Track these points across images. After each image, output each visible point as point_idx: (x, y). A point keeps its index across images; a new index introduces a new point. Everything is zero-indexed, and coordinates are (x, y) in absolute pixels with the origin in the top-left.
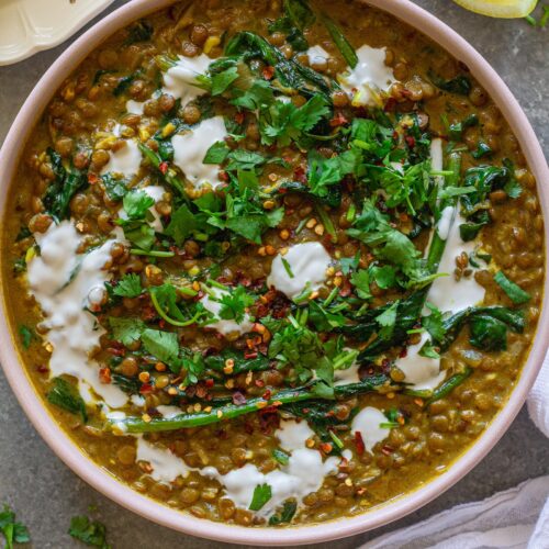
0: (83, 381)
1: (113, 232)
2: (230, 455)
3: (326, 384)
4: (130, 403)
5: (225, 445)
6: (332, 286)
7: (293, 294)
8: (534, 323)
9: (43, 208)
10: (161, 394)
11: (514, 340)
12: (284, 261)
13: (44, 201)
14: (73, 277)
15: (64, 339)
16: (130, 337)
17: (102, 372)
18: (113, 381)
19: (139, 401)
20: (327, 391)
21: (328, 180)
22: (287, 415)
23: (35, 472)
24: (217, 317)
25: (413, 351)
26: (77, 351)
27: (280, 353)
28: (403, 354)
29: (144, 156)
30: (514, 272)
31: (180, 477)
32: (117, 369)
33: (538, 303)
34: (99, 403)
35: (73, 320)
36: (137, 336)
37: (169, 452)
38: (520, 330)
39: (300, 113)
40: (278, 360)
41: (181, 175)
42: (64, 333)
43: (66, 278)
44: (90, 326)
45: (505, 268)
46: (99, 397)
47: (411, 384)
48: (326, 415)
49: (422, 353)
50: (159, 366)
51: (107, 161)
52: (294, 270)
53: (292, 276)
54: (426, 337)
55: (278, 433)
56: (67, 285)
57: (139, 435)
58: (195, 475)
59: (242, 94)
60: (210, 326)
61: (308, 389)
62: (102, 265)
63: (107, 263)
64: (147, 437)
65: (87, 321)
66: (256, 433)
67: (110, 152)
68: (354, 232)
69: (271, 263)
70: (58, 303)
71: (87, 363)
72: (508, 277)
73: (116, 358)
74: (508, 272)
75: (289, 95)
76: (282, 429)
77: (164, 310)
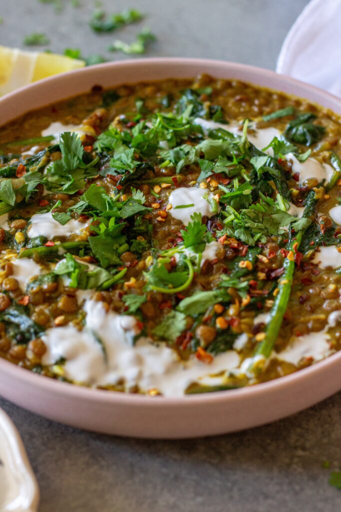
0: (200, 378)
1: (80, 301)
2: (324, 299)
3: (295, 222)
4: (240, 352)
5: (315, 301)
6: (216, 188)
7: (208, 210)
8: (312, 108)
9: (24, 346)
10: (243, 314)
11: (320, 123)
12: (178, 207)
13: (20, 342)
14: (100, 340)
15: (153, 377)
16: (179, 322)
17: (199, 357)
18: (212, 355)
19: (242, 341)
20: (302, 222)
21: (130, 156)
22: (309, 253)
23: (266, 497)
24: (197, 255)
25: (297, 168)
26: (169, 371)
27: (253, 236)
28: (296, 178)
29: (29, 256)
30: (267, 109)
31: (328, 341)
32: (203, 343)
33: (298, 103)
34: (227, 375)
35: (139, 361)
36: (181, 317)
37: (301, 338)
38: (313, 117)
39: (66, 158)
40: (259, 240)
41: (63, 239)
42: (147, 373)
43: (97, 347)
44: (152, 348)
45: (261, 113)
46: (222, 374)
47: (324, 180)
48: (322, 232)
49: (301, 161)
50: (219, 309)
51: (16, 282)
52: (189, 203)
53: (193, 205)
54: (290, 156)
55: (322, 266)
56: (104, 350)
57: (274, 355)
58: (331, 331)
59: (27, 186)
60: (203, 261)
61: (294, 233)
62: (103, 312)
63: (103, 307)
64: (278, 348)
65: (146, 349)
66: (314, 278)
67: (10, 277)
68: (181, 163)
69: (174, 219)
70: (116, 368)
71: (185, 368)
72: (269, 113)
73: (193, 342)
74: (265, 113)
75: (48, 161)
76: (320, 262)
77: (169, 288)
